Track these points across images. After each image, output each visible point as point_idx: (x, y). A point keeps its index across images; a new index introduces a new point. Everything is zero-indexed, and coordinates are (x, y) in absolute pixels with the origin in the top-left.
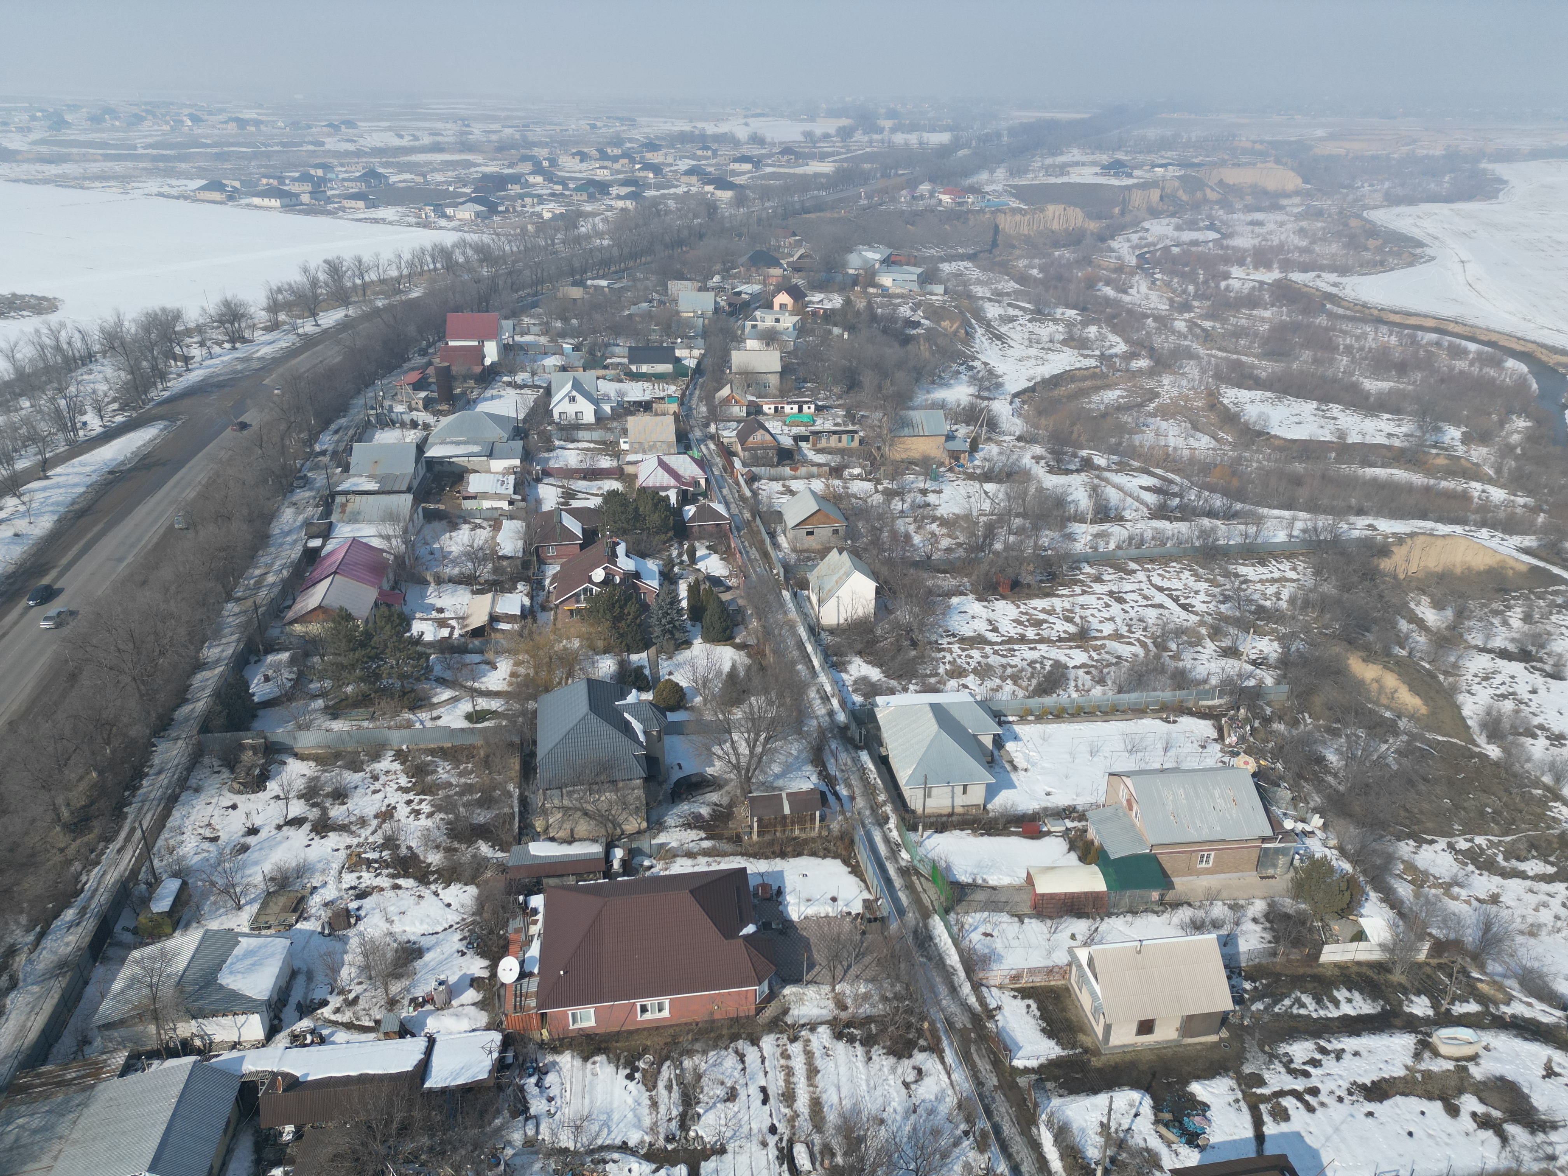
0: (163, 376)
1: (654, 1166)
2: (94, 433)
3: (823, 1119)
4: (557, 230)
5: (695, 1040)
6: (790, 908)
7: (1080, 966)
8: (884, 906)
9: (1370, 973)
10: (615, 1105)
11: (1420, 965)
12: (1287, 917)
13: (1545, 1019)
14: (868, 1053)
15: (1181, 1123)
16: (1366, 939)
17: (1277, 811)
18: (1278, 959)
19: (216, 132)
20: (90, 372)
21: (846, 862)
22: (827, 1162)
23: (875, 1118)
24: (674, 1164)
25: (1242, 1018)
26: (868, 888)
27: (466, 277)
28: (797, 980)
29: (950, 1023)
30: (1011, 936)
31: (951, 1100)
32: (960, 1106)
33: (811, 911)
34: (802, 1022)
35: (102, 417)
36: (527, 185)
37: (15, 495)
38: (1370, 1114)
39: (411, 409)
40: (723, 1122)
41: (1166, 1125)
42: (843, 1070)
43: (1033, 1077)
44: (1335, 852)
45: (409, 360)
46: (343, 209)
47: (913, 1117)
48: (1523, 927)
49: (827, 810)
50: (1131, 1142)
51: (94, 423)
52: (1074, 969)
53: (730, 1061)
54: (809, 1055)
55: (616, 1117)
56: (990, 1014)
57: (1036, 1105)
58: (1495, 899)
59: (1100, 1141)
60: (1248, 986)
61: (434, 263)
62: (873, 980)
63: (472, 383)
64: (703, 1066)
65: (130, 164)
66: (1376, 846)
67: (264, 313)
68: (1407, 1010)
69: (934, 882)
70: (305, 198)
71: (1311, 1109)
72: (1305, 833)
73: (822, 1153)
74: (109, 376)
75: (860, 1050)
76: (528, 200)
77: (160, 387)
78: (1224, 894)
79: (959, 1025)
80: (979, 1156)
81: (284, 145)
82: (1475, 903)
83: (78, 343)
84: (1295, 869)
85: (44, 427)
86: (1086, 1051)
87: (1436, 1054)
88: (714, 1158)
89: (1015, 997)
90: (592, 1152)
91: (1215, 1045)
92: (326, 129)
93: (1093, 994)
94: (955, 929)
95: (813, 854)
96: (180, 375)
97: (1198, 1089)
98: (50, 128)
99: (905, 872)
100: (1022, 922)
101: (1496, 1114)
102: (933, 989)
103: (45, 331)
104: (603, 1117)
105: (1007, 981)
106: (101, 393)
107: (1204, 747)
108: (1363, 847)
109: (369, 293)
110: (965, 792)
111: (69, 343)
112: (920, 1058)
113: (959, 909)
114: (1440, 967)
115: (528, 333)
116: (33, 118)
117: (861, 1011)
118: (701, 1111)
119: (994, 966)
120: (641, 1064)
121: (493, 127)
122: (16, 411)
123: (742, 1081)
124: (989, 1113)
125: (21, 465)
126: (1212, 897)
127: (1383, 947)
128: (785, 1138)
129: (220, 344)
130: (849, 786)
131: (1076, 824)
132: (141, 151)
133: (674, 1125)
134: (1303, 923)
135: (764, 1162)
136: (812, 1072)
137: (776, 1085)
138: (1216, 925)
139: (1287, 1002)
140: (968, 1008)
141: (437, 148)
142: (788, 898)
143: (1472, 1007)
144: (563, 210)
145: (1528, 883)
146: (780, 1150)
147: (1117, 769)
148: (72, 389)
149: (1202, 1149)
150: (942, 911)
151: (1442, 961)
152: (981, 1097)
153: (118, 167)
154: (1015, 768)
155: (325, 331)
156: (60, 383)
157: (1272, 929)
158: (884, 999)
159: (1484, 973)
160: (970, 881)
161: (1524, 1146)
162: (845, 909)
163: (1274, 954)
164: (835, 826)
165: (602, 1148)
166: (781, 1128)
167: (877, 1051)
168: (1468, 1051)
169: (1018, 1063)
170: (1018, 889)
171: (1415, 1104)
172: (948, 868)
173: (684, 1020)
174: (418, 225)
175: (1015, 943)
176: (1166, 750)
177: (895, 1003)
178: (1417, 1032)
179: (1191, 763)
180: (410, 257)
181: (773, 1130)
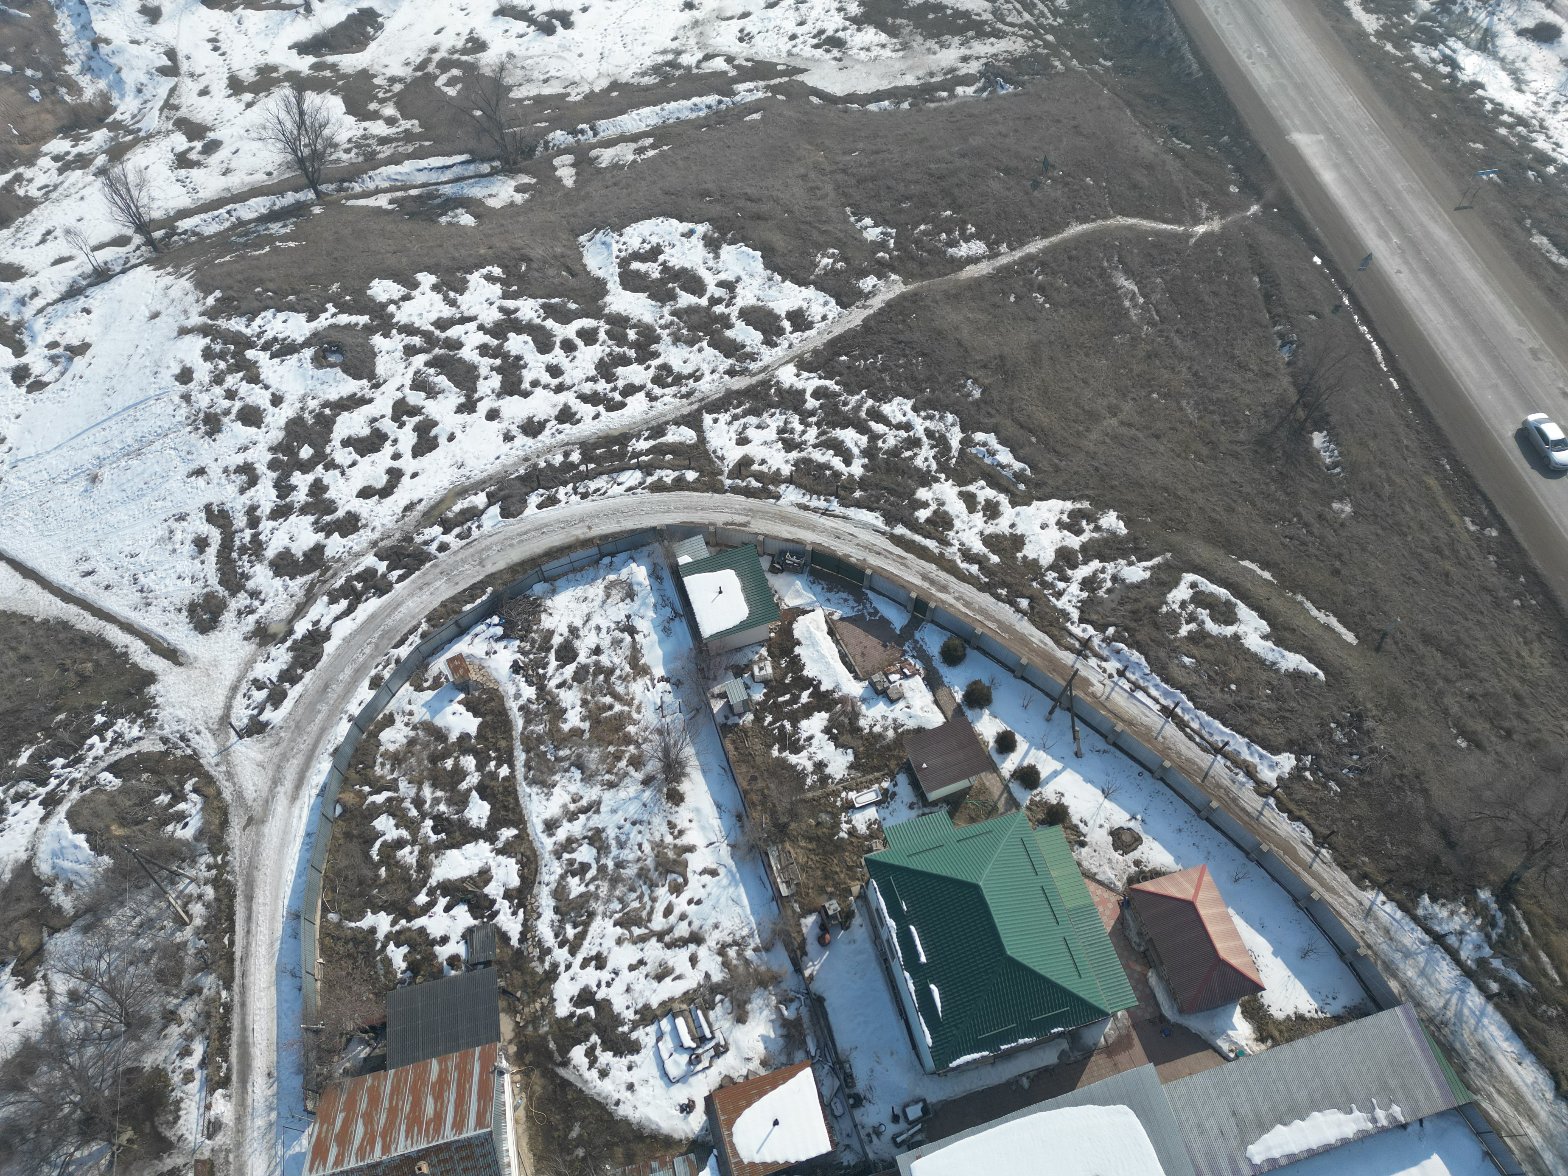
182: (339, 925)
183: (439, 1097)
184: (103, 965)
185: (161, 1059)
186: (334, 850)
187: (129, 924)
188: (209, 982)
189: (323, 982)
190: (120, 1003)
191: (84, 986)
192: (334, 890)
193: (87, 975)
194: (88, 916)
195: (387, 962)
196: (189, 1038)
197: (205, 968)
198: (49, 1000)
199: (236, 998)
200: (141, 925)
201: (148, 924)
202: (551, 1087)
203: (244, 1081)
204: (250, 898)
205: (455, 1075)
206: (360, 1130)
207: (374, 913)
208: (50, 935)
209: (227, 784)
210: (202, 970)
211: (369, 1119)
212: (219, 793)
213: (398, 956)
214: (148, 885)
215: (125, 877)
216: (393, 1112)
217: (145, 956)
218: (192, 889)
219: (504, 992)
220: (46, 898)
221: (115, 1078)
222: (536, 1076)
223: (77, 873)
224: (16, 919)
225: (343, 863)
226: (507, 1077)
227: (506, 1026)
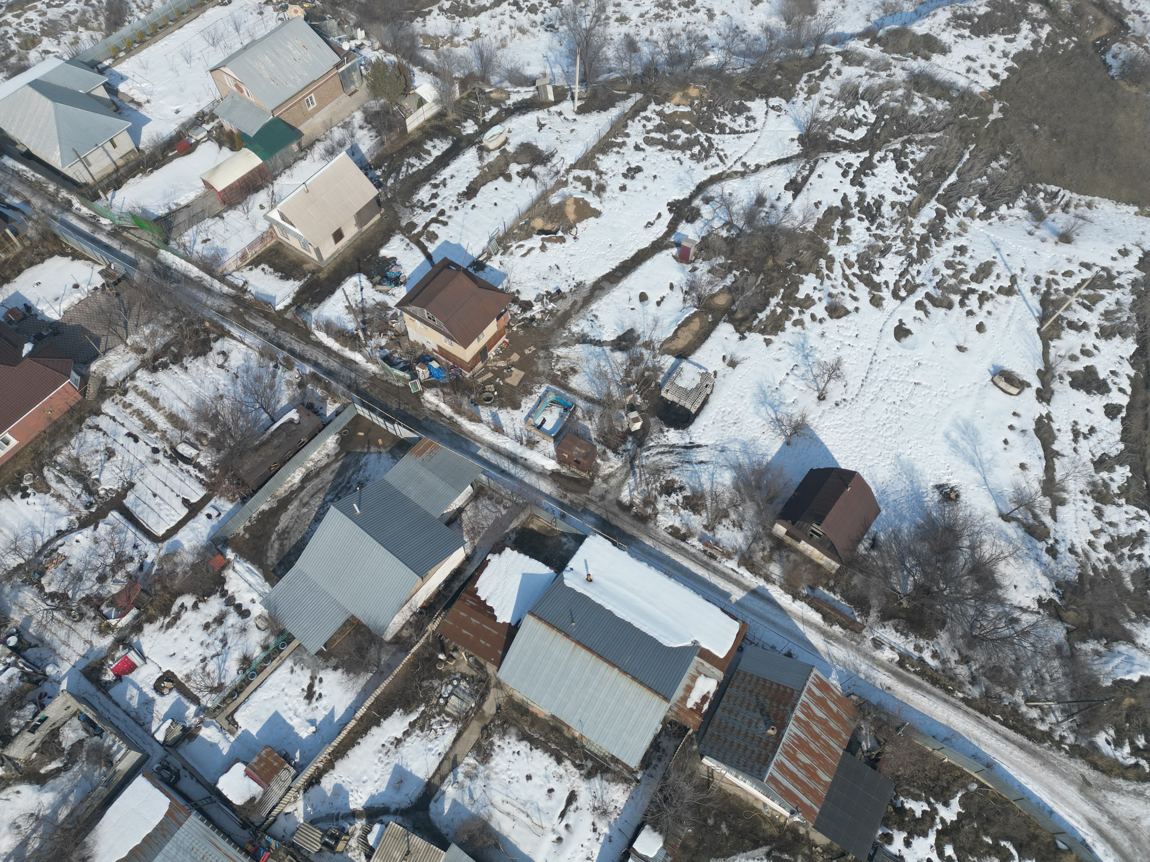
1: (92, 527)
3: (183, 422)
5: (52, 442)
6: (47, 314)
7: (278, 224)
8: (118, 267)
9: (437, 123)
10: (30, 517)
11: (459, 102)
12: (377, 113)
13: (528, 96)
14: (182, 366)
15: (386, 277)
16: (426, 102)
17: (334, 39)
18: (386, 145)
21: (64, 254)
22: (204, 442)
23: (216, 398)
24: (105, 516)
25: (386, 194)
26: (95, 262)
28: (95, 356)
29: (222, 313)
30: (221, 232)
31: (254, 356)
32: (262, 355)
33: (65, 305)
34: (121, 379)
38: (474, 206)
40: (118, 471)
41: (380, 284)
42: (173, 387)
43: (293, 308)
44: (381, 51)
47: (239, 381)
48: (498, 44)
49: (13, 224)
50: (367, 306)
52: (275, 227)
53: (91, 436)
54: (143, 394)
55: (38, 523)
56: (243, 290)
57: (305, 323)
58: (477, 34)
59: (351, 317)
60: (379, 173)
62: (149, 321)
64: (74, 453)
66: (402, 33)
68: (464, 133)
69: (142, 228)
71: (445, 224)
72: (359, 47)
73: (197, 439)
75: (175, 368)
78: (335, 121)
79: (228, 310)
80: (291, 373)
82: (469, 42)
84: (366, 77)
86: (313, 273)
87: (489, 151)
88: (129, 493)
89: (251, 269)
90: (40, 552)
91: (380, 220)
93: (296, 236)
94: (181, 251)
95: (31, 264)
97: (385, 252)
99: (115, 233)
100: (222, 218)
101: (527, 166)
102: (195, 299)
104: (29, 530)
105: (239, 263)
107: (261, 13)
108: (395, 38)
110: (114, 146)
112: (218, 346)
113: (173, 235)
114: (469, 96)
117: (157, 345)
118: (97, 476)
119: (225, 259)
120: (26, 483)
123: (110, 441)
124: (281, 347)
126: (328, 127)
127: (436, 101)
128: (167, 449)
130: (16, 194)
131: (212, 124)
133: (85, 497)
134: (388, 112)
135: (165, 471)
136: (154, 402)
137: (135, 425)
138: (341, 144)
139: (404, 169)
140: (227, 296)
142: (39, 307)
143: (494, 111)
145: (489, 12)
146: (170, 457)
147: (213, 64)
149: (404, 283)
150: (162, 244)
151: (469, 91)
152: (271, 341)
154: (139, 104)
157: (373, 127)
158: (167, 327)
159: (491, 86)
160: (167, 211)
161: (544, 175)
162: (91, 288)
163: (382, 143)
164: (31, 232)
165: (45, 546)
166: (159, 445)
167: (187, 361)
168: (502, 139)
169: (279, 307)
170: (204, 197)
171: (490, 186)
172: (144, 211)
173: (32, 437)
175: (227, 235)
176: (237, 29)
177: (177, 325)
178: (475, 144)
179: (260, 33)
181: (155, 451)
182: (964, 786)
183: (805, 767)
184: (1026, 644)
185: (940, 642)
186: (1027, 820)
187: (1047, 672)
188: (975, 692)
189: (929, 753)
190: (993, 640)
191: (1018, 628)
192: (994, 800)
193: (1025, 633)
194: (1068, 653)
195: (917, 798)
196: (944, 662)
197: (987, 695)
198: (1021, 608)
199: (953, 700)
200: (1042, 677)
201: (1040, 681)
202: (761, 835)
203: (895, 674)
204: (1022, 747)
205: (812, 785)
206: (819, 713)
207: (959, 814)
208: (1067, 629)
209: (1131, 788)
210: (986, 692)
211: (822, 722)
212: (1125, 778)
213: (918, 808)
214: (1071, 696)
215: (1087, 687)
216: (816, 737)
217: (1018, 668)
218: (1052, 719)
219: (843, 855)
220: (1097, 638)
221: (945, 616)
222: (773, 831)
223: (1106, 663)
224: (1091, 616)
225: (1012, 820)
226: (788, 814)
227: (820, 838)
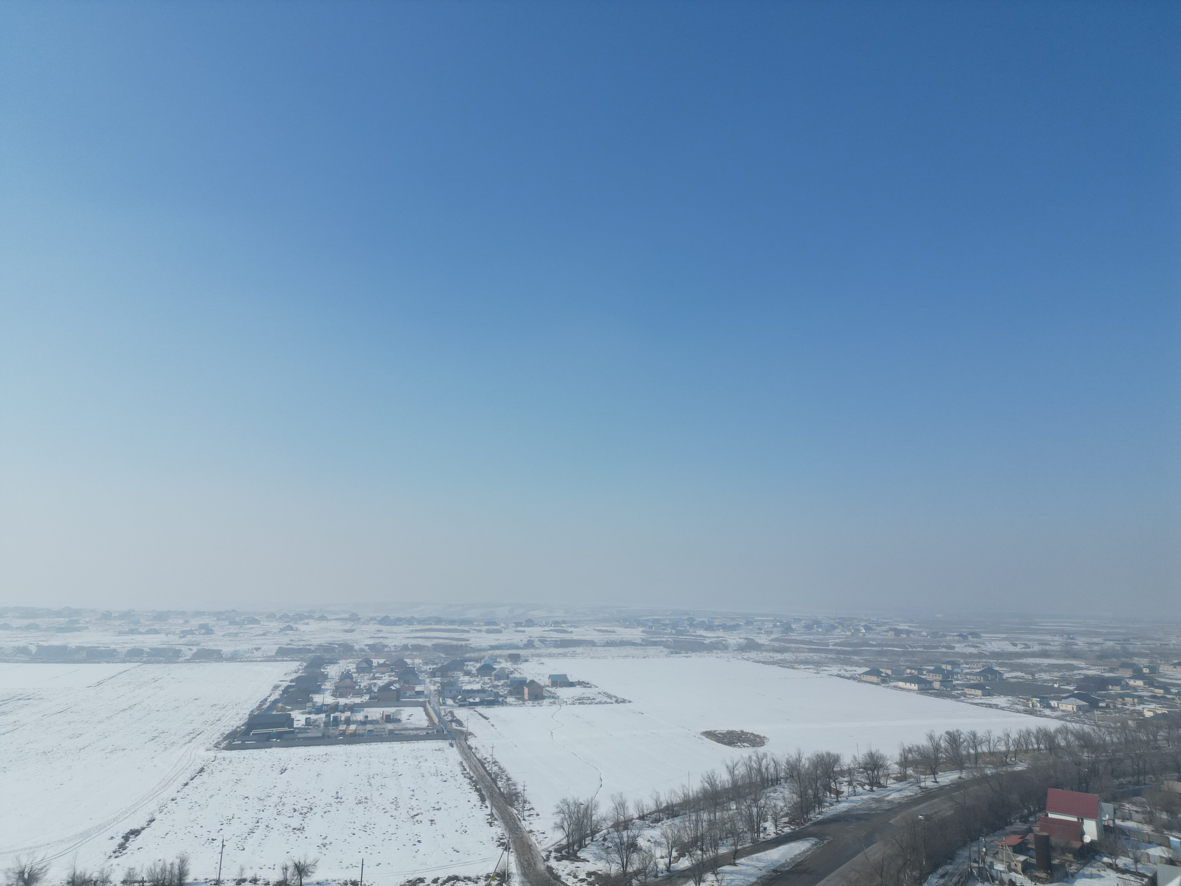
0: (820, 803)
2: (769, 837)
4: (1159, 728)
19: (880, 637)
20: (775, 791)
27: (1067, 759)
35: (776, 826)
36: (1127, 686)
37: (714, 873)
39: (1010, 869)
45: (1011, 824)
46: (965, 695)
51: (770, 829)
61: (1038, 743)
63: (1070, 857)
65: (823, 655)
67: (896, 766)
70: (937, 685)
74: (786, 796)
76: (1127, 699)
77: (817, 811)
81: (924, 647)
83: (772, 770)
85: (741, 826)
92: (956, 638)
96: (832, 805)
98: (782, 632)
103: (754, 758)
106: (779, 808)
109: (980, 761)
111: (767, 769)
115: (1130, 819)
116: (775, 626)
121: (1095, 640)
122: (727, 810)
125: (722, 851)
129: (862, 785)
132: (831, 647)
141: (1045, 654)
144: (1165, 711)
148: (762, 801)
153: (816, 657)
155: (942, 788)
156: (756, 796)
174: (1026, 712)
180: (1017, 736)
